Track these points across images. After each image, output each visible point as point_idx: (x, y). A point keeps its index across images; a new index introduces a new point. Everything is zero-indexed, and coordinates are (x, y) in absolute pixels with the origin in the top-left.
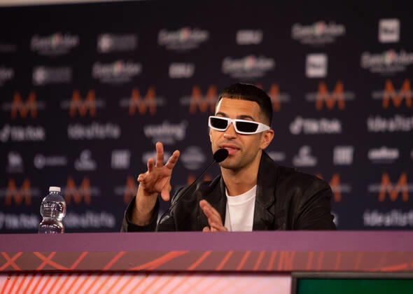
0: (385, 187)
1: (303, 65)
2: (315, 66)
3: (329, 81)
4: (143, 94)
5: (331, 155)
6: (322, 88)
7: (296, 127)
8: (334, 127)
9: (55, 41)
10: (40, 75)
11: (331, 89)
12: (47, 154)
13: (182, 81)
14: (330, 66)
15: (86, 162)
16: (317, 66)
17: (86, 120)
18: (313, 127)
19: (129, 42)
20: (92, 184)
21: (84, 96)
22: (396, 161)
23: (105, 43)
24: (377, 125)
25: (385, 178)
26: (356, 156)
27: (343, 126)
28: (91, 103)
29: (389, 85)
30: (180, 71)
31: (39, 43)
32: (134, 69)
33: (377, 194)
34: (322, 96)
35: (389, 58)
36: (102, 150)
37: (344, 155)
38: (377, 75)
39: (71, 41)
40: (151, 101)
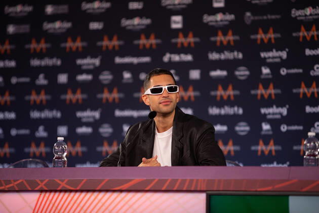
0: (220, 92)
1: (169, 22)
2: (176, 22)
3: (184, 31)
4: (74, 41)
5: (188, 74)
6: (181, 35)
7: (166, 59)
8: (189, 58)
9: (19, 8)
10: (11, 29)
11: (186, 36)
12: (18, 76)
13: (97, 31)
14: (185, 22)
15: (42, 81)
16: (177, 22)
17: (41, 55)
18: (176, 58)
19: (64, 9)
20: (46, 94)
21: (38, 42)
22: (226, 77)
23: (49, 9)
24: (214, 56)
25: (220, 87)
26: (202, 74)
27: (194, 57)
28: (43, 45)
29: (220, 33)
30: (95, 26)
31: (9, 10)
32: (68, 25)
33: (216, 96)
34: (181, 40)
35: (219, 17)
36: (51, 72)
37: (195, 74)
38: (213, 27)
39: (29, 9)
40: (79, 44)
